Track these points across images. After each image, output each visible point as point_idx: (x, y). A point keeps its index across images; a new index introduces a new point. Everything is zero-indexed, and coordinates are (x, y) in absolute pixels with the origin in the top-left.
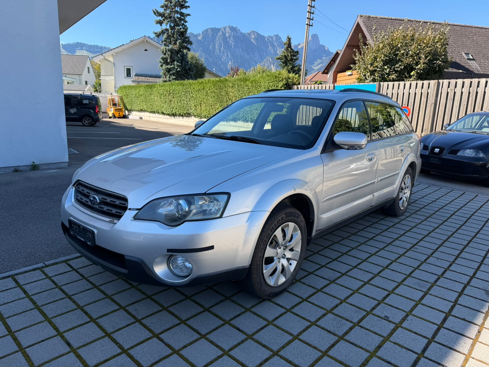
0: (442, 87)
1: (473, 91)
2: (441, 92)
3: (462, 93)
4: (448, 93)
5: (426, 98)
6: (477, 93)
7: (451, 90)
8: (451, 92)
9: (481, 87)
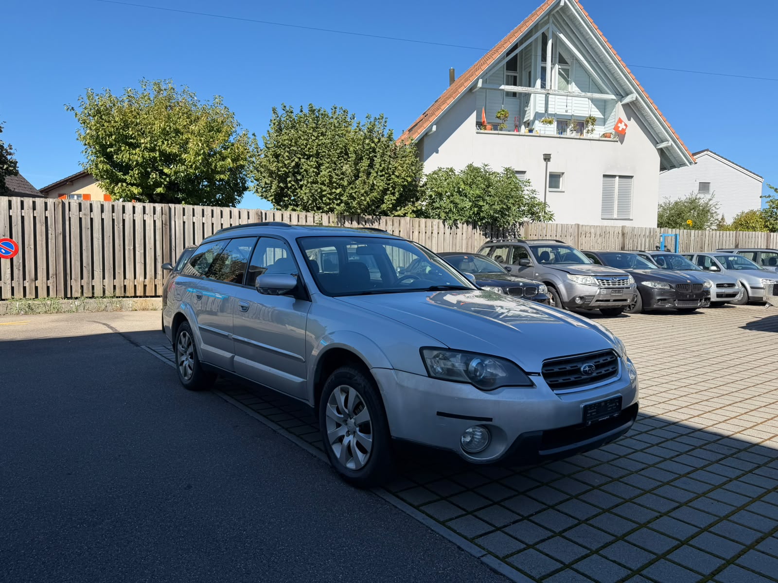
0: (69, 210)
1: (118, 218)
2: (70, 218)
3: (103, 220)
4: (80, 219)
5: (44, 225)
6: (124, 220)
7: (85, 215)
8: (85, 218)
9: (128, 214)
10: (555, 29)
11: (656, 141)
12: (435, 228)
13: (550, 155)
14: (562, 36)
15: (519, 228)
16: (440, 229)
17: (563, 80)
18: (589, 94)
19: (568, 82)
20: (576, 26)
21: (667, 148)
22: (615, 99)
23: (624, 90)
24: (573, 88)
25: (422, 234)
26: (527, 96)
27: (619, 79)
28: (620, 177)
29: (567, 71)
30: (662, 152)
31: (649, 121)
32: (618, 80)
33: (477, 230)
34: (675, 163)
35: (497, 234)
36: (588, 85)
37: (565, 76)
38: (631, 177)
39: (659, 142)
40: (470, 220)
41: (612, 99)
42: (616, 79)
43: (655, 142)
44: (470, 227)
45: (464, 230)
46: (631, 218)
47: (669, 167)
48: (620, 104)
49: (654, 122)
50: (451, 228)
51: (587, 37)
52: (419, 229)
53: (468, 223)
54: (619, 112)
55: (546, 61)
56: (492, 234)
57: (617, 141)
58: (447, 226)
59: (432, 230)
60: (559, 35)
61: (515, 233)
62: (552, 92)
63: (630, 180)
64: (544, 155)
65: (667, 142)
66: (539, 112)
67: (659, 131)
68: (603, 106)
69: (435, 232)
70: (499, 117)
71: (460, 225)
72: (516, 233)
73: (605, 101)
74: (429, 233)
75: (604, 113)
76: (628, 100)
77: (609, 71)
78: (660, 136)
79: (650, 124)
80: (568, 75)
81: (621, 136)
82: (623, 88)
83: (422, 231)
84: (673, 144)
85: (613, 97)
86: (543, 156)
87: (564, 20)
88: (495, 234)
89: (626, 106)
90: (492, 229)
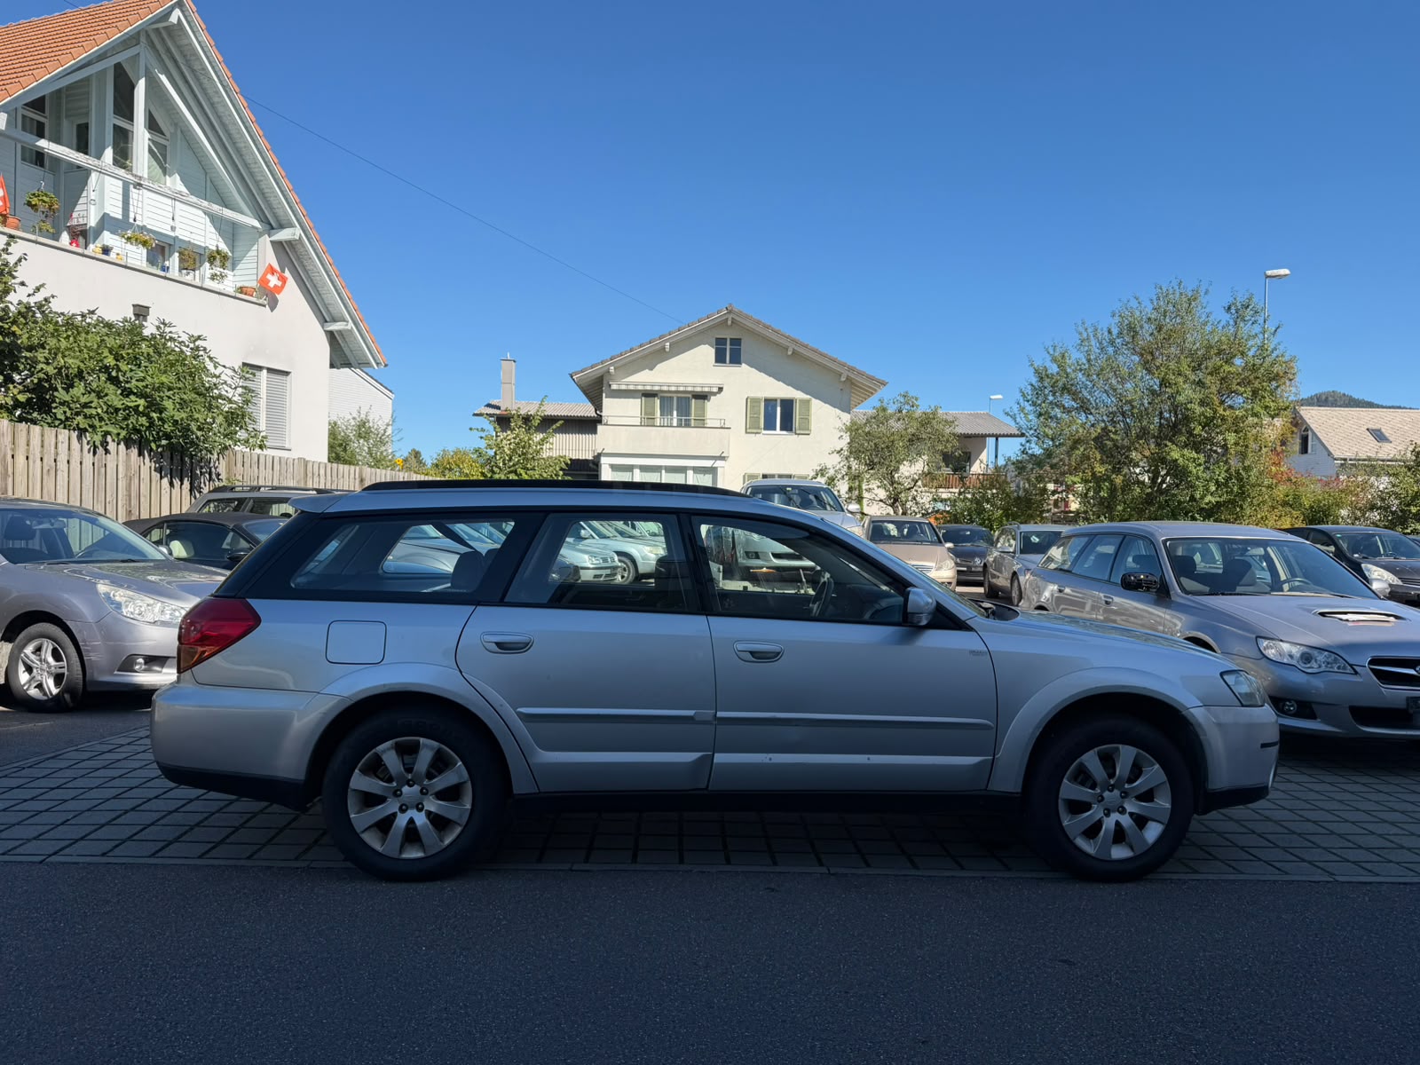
10: (153, 61)
11: (324, 317)
12: (63, 448)
13: (148, 308)
14: (163, 78)
15: (218, 459)
16: (72, 452)
17: (154, 163)
18: (205, 203)
19: (165, 171)
20: (193, 71)
21: (340, 332)
22: (257, 228)
23: (275, 216)
24: (175, 183)
25: (34, 462)
26: (83, 174)
27: (269, 195)
28: (270, 370)
29: (163, 148)
30: (331, 336)
31: (315, 282)
32: (267, 195)
33: (144, 458)
34: (352, 361)
35: (181, 470)
36: (204, 186)
37: (160, 155)
38: (287, 373)
39: (328, 320)
40: (134, 437)
41: (253, 227)
42: (263, 194)
43: (321, 318)
44: (134, 451)
45: (121, 458)
46: (287, 446)
47: (338, 364)
48: (266, 241)
49: (325, 283)
50: (95, 453)
51: (216, 99)
52: (28, 451)
53: (128, 443)
54: (263, 254)
55: (132, 120)
56: (171, 470)
57: (264, 306)
58: (86, 447)
59: (57, 454)
60: (160, 75)
61: (210, 469)
62: (147, 184)
63: (284, 378)
64: (133, 305)
65: (345, 323)
66: (112, 215)
67: (330, 302)
68: (230, 231)
69: (63, 458)
70: (36, 205)
71: (112, 446)
72: (213, 469)
73: (234, 226)
74: (49, 460)
75: (232, 247)
76: (283, 235)
77: (252, 174)
78: (331, 309)
79: (315, 286)
80: (165, 157)
81: (270, 298)
82: (274, 213)
83: (34, 455)
84: (354, 328)
85: (256, 224)
86: (132, 308)
87: (168, 50)
88: (177, 469)
89: (278, 246)
90: (172, 459)
